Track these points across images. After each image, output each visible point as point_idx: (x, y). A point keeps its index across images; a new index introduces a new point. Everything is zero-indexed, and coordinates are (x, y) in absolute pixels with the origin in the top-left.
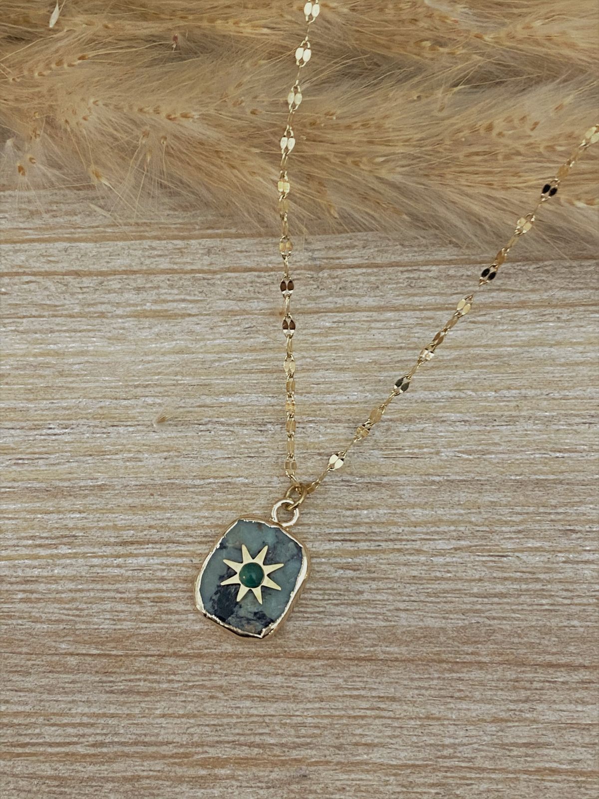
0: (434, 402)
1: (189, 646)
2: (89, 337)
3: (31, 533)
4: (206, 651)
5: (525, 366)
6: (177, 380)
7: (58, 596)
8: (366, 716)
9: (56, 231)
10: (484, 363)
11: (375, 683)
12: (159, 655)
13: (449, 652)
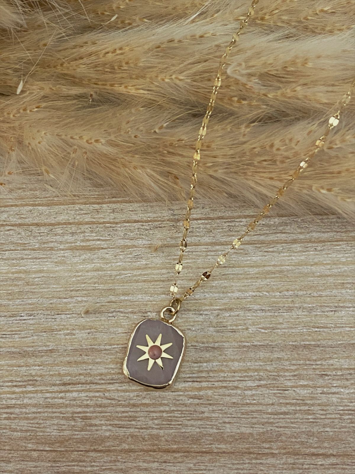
0: (245, 299)
1: (103, 445)
2: (44, 262)
3: (10, 378)
4: (113, 448)
5: (297, 277)
6: (96, 287)
7: (26, 416)
9: (25, 200)
10: (273, 276)
11: (212, 466)
12: (85, 451)
13: (255, 448)
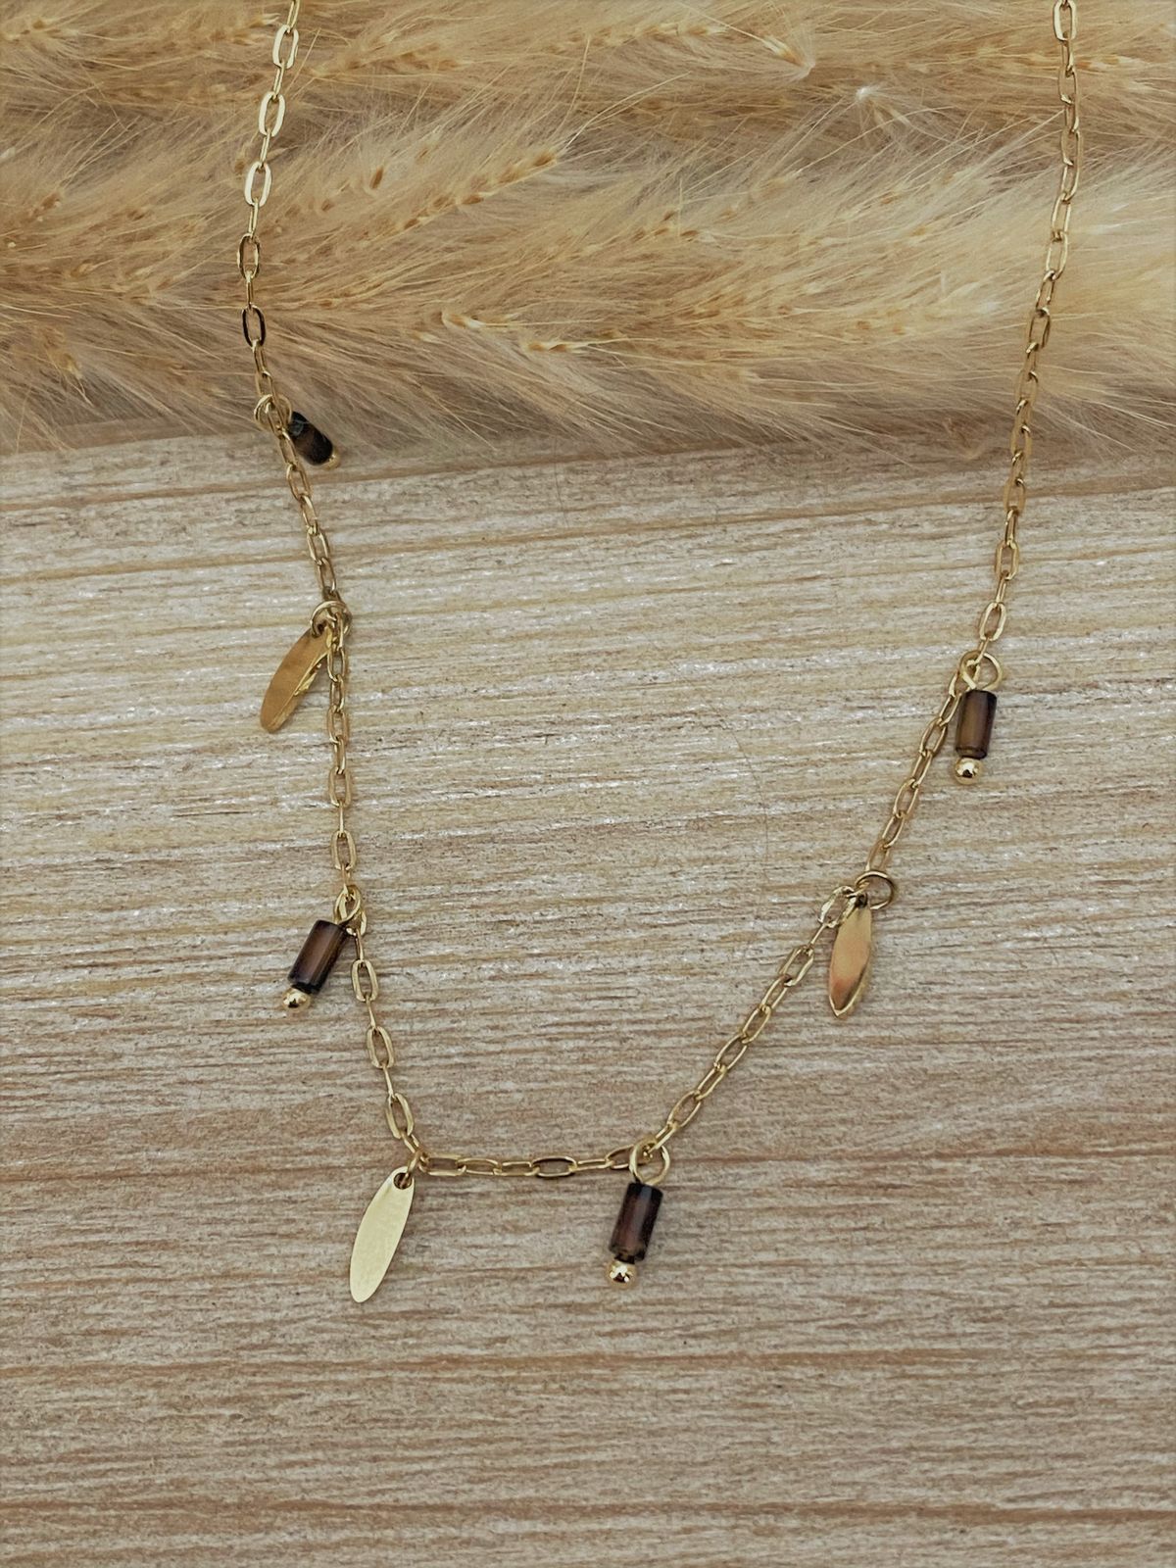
5: (438, 646)
8: (109, 1280)
13: (273, 1154)
